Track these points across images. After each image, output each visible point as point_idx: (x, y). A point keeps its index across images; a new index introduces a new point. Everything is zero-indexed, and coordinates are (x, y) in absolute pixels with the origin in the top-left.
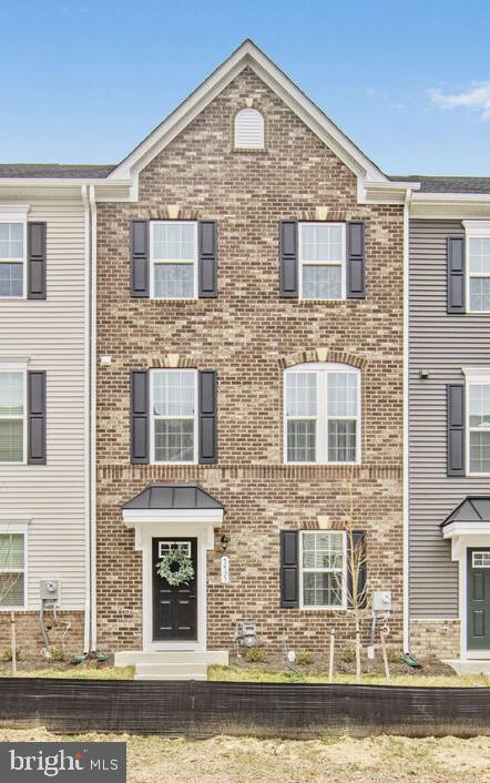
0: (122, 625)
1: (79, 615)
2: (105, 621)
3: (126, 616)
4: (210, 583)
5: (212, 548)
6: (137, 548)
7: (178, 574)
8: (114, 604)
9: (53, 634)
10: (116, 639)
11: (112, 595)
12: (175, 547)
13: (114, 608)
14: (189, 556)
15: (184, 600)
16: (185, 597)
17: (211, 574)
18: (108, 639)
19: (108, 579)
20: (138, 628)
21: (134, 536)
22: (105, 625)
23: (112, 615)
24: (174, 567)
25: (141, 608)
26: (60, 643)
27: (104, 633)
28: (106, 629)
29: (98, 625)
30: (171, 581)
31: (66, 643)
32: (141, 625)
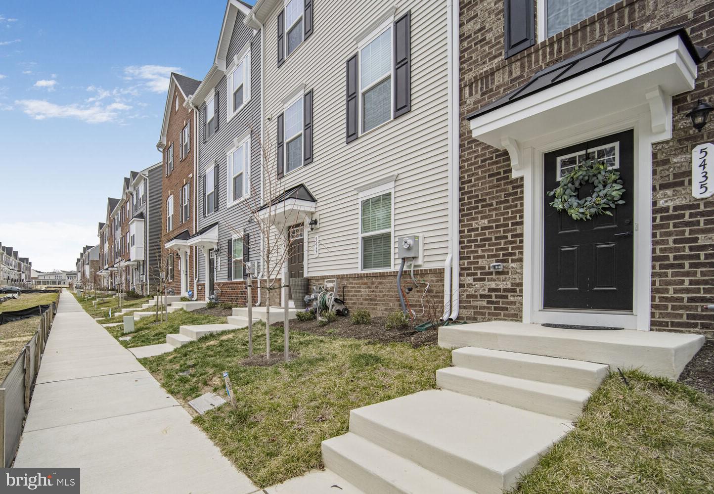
0: (493, 285)
1: (440, 273)
2: (469, 280)
3: (498, 273)
4: (661, 204)
5: (668, 135)
6: (515, 175)
7: (590, 201)
8: (483, 257)
9: (414, 296)
10: (484, 303)
11: (478, 246)
12: (588, 157)
13: (482, 262)
14: (617, 166)
15: (607, 241)
16: (607, 236)
17: (663, 187)
18: (473, 304)
19: (474, 225)
20: (517, 288)
21: (509, 159)
22: (470, 285)
23: (479, 272)
24: (584, 189)
25: (521, 260)
26: (420, 306)
27: (468, 296)
28: (471, 291)
29: (461, 286)
30: (575, 214)
31: (426, 307)
32: (521, 285)
